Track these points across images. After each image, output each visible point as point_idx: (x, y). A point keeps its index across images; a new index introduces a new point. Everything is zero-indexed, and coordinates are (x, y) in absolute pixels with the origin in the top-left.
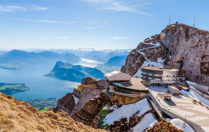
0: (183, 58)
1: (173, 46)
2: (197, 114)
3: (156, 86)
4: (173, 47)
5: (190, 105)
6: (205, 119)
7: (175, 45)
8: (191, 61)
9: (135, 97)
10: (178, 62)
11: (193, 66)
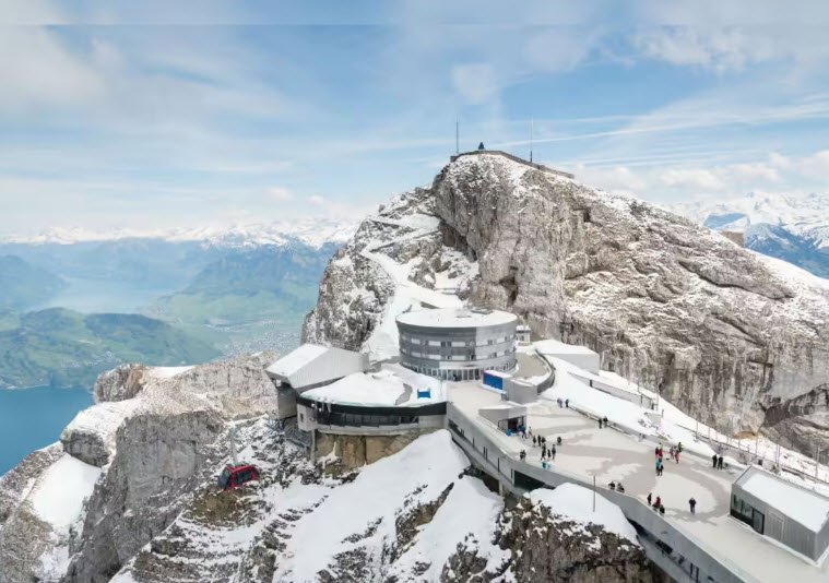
0: (515, 269)
1: (481, 231)
2: (610, 460)
3: (466, 379)
4: (481, 235)
5: (580, 433)
6: (635, 470)
7: (485, 227)
8: (540, 277)
9: (402, 433)
10: (501, 282)
11: (546, 294)
